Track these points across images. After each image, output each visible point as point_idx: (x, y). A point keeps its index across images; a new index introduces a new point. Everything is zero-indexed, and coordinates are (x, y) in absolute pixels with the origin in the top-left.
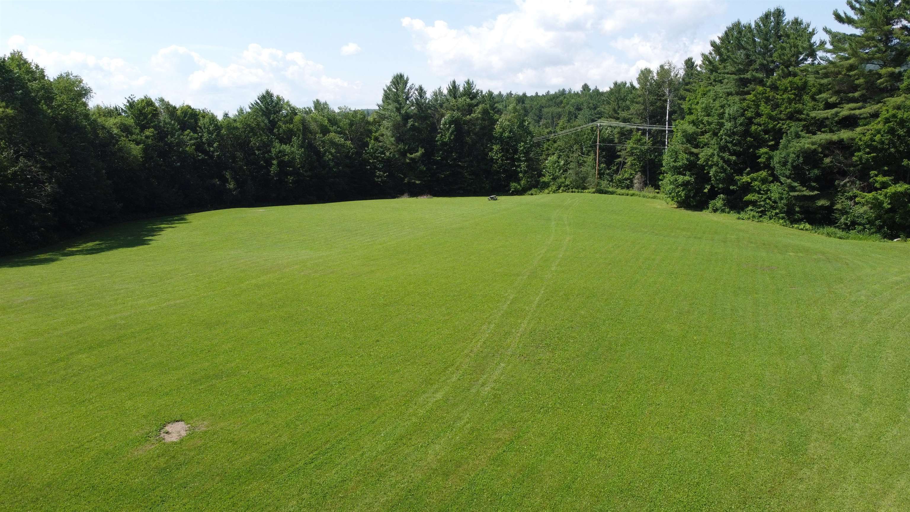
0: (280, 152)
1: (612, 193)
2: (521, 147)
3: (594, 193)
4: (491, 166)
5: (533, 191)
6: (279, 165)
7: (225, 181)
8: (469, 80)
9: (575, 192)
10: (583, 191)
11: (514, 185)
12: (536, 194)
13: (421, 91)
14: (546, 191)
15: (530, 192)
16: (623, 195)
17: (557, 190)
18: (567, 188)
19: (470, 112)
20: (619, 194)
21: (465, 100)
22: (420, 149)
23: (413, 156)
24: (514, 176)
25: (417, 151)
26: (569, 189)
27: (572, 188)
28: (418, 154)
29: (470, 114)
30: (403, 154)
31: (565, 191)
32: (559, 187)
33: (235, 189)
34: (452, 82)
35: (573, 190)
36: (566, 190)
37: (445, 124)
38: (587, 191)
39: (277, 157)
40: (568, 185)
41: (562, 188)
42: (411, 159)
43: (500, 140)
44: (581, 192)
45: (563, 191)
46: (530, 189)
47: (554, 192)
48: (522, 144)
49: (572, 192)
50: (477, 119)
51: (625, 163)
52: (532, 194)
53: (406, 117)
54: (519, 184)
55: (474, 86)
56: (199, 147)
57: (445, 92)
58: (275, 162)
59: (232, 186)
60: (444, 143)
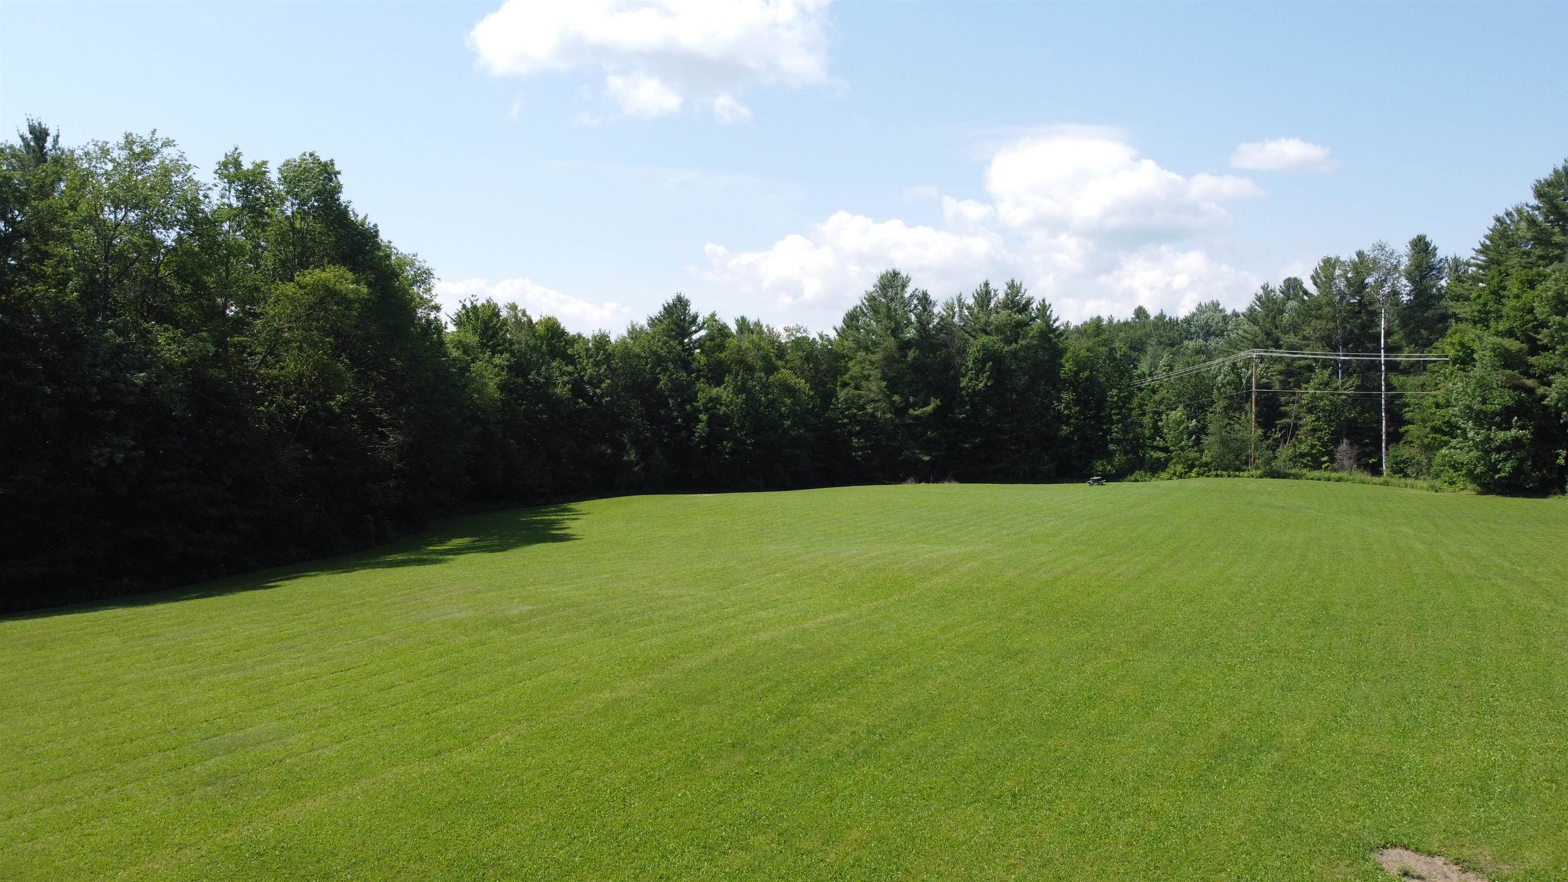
0: (711, 400)
2: (1110, 397)
4: (1058, 429)
5: (1137, 475)
6: (710, 422)
7: (620, 448)
8: (1013, 281)
10: (1237, 473)
12: (1143, 481)
13: (925, 300)
14: (1164, 475)
15: (1133, 478)
16: (1319, 480)
17: (1186, 473)
18: (1206, 469)
19: (1017, 337)
20: (1312, 479)
21: (1007, 315)
22: (932, 399)
23: (918, 412)
25: (927, 404)
26: (1210, 470)
27: (1216, 470)
28: (929, 409)
29: (1017, 341)
30: (902, 409)
31: (1202, 475)
32: (1191, 467)
33: (638, 463)
34: (982, 286)
35: (1219, 472)
36: (1205, 472)
37: (977, 360)
39: (707, 410)
40: (1208, 463)
41: (1196, 469)
43: (1073, 383)
45: (1199, 475)
47: (1180, 477)
48: (1113, 391)
49: (1217, 476)
50: (1030, 348)
51: (1296, 427)
52: (1137, 481)
53: (905, 346)
55: (1023, 291)
56: (577, 388)
57: (970, 301)
58: (704, 417)
59: (633, 457)
60: (975, 392)
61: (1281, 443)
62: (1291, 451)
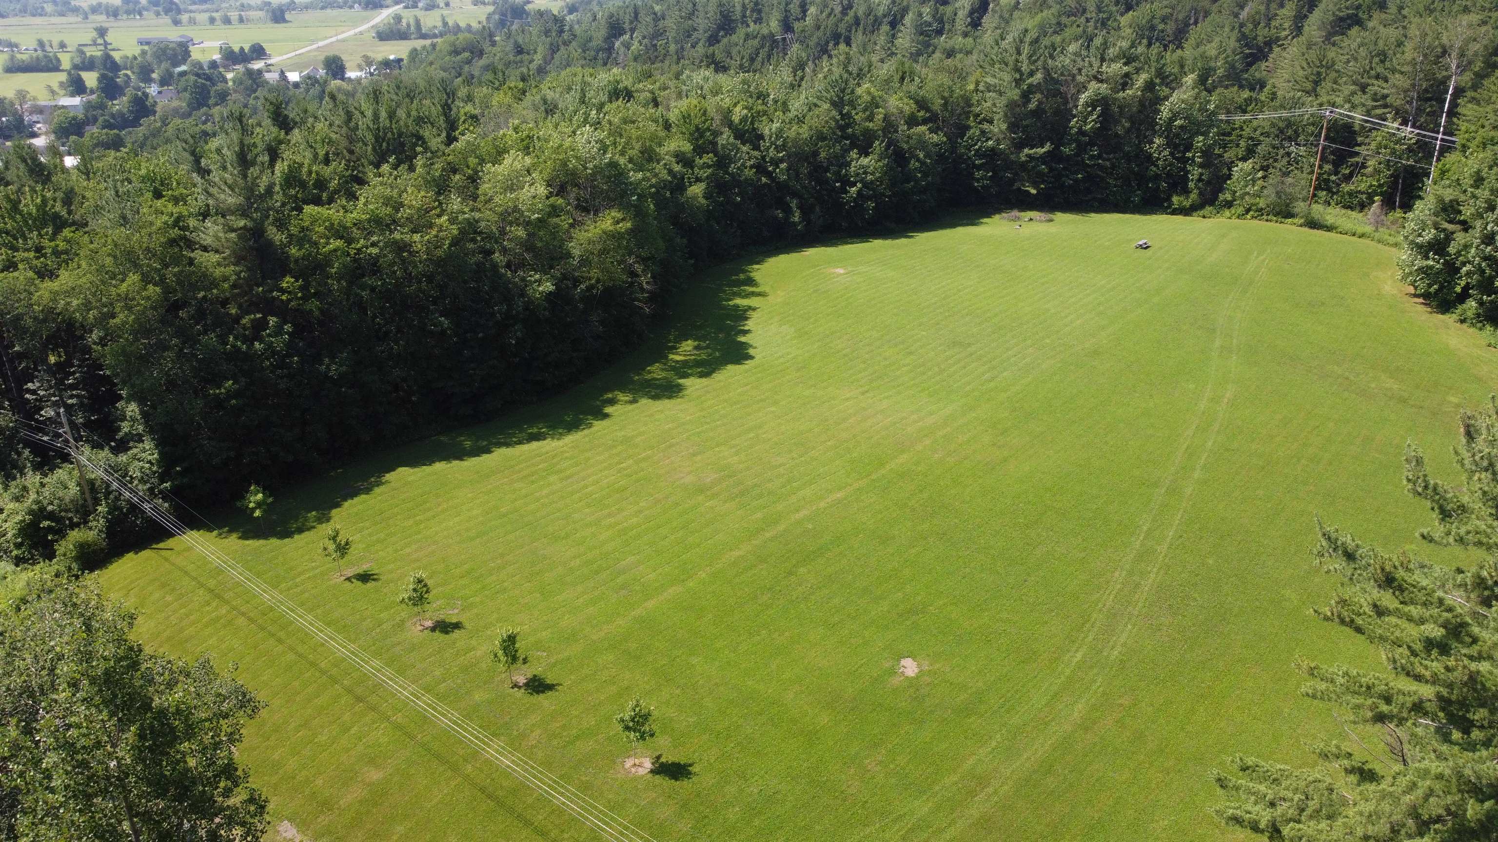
3: (1301, 226)
5: (1208, 209)
9: (1271, 221)
11: (1178, 199)
12: (1210, 217)
14: (1227, 213)
15: (1201, 213)
16: (1346, 234)
19: (1124, 86)
20: (1341, 233)
21: (1120, 67)
22: (1046, 142)
25: (1042, 146)
27: (1268, 215)
28: (1043, 150)
29: (1124, 90)
30: (1018, 147)
32: (1248, 211)
35: (1269, 217)
37: (1087, 104)
38: (1291, 220)
39: (857, 175)
42: (1029, 157)
43: (1167, 130)
44: (1281, 222)
46: (1202, 207)
47: (1238, 217)
50: (1134, 97)
51: (1363, 166)
52: (1204, 217)
53: (1030, 92)
54: (1187, 199)
59: (796, 219)
60: (1081, 132)
61: (1348, 178)
62: (1352, 188)
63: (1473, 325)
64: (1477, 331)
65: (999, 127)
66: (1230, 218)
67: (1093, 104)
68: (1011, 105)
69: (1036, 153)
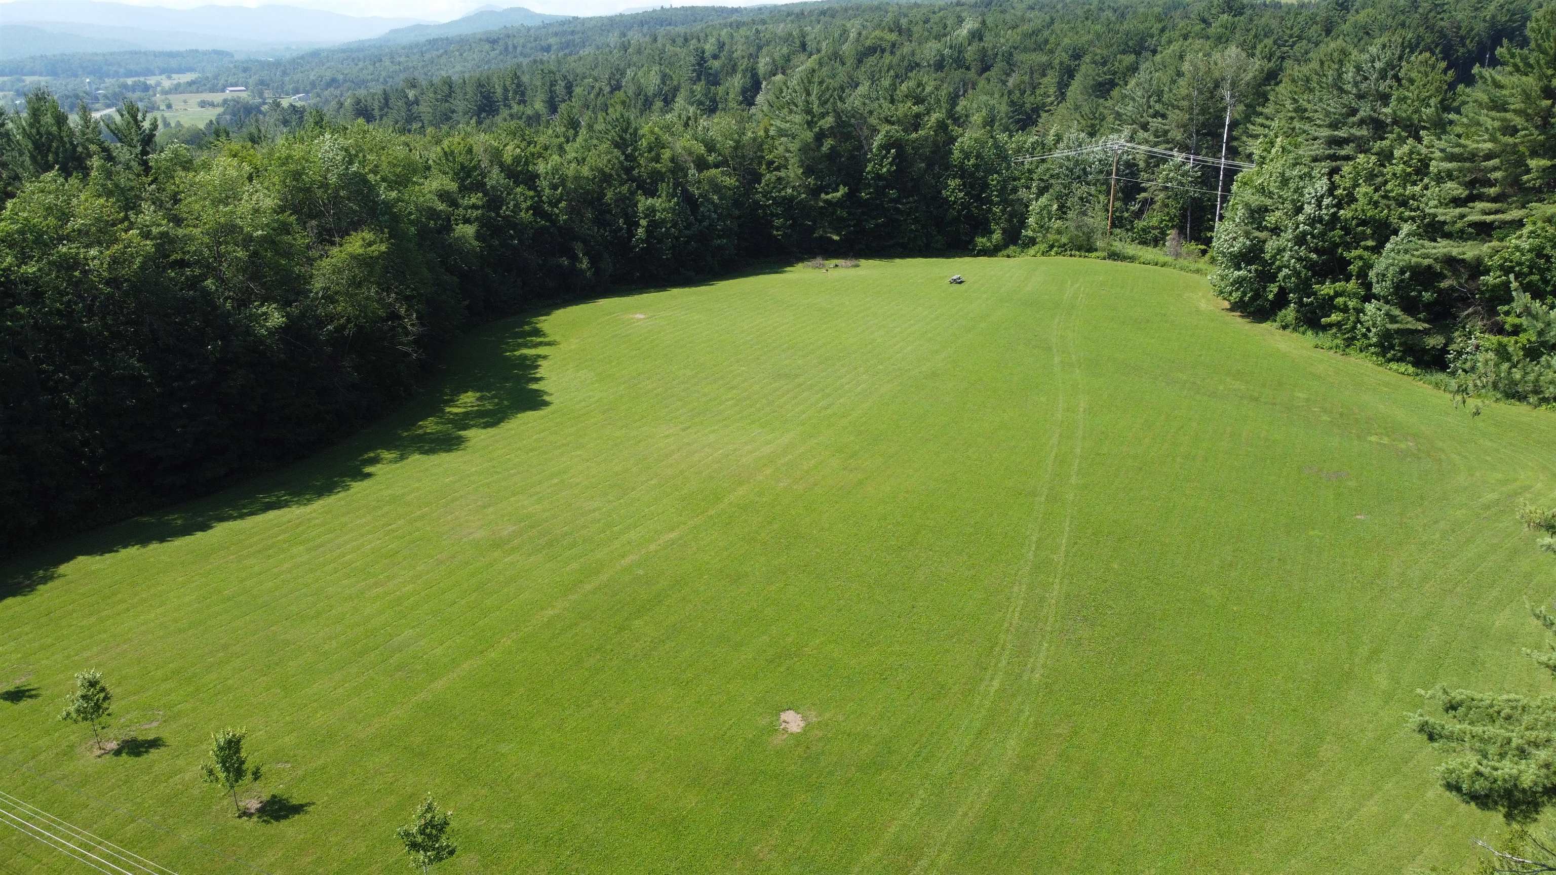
0: (648, 209)
1: (1132, 259)
2: (993, 180)
3: (1104, 259)
4: (946, 211)
5: (1012, 248)
6: (648, 226)
7: (574, 258)
9: (1075, 256)
10: (1087, 254)
11: (981, 241)
12: (1014, 257)
14: (1032, 251)
15: (1005, 252)
16: (1149, 263)
17: (1047, 251)
18: (1063, 249)
19: (916, 127)
20: (1144, 263)
21: (910, 108)
22: (841, 186)
23: (829, 197)
24: (982, 227)
25: (837, 190)
26: (1066, 250)
27: (1071, 250)
28: (838, 195)
29: (916, 130)
30: (815, 192)
31: (1060, 254)
32: (1052, 247)
33: (589, 269)
35: (1073, 252)
36: (1062, 251)
37: (881, 147)
38: (1094, 254)
39: (645, 218)
40: (1065, 245)
41: (1055, 249)
42: (826, 201)
43: (962, 173)
44: (1085, 257)
45: (1057, 254)
46: (1006, 246)
47: (1043, 254)
48: (995, 176)
49: (1071, 256)
50: (926, 138)
51: (1152, 202)
52: (1008, 256)
53: (821, 136)
54: (990, 240)
56: (538, 209)
58: (643, 222)
59: (584, 266)
60: (879, 177)
61: (1138, 214)
62: (1145, 224)
63: (1295, 330)
64: (1300, 335)
65: (794, 172)
66: (1034, 256)
67: (886, 147)
68: (804, 149)
69: (833, 198)
